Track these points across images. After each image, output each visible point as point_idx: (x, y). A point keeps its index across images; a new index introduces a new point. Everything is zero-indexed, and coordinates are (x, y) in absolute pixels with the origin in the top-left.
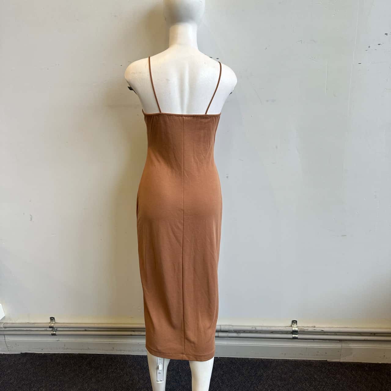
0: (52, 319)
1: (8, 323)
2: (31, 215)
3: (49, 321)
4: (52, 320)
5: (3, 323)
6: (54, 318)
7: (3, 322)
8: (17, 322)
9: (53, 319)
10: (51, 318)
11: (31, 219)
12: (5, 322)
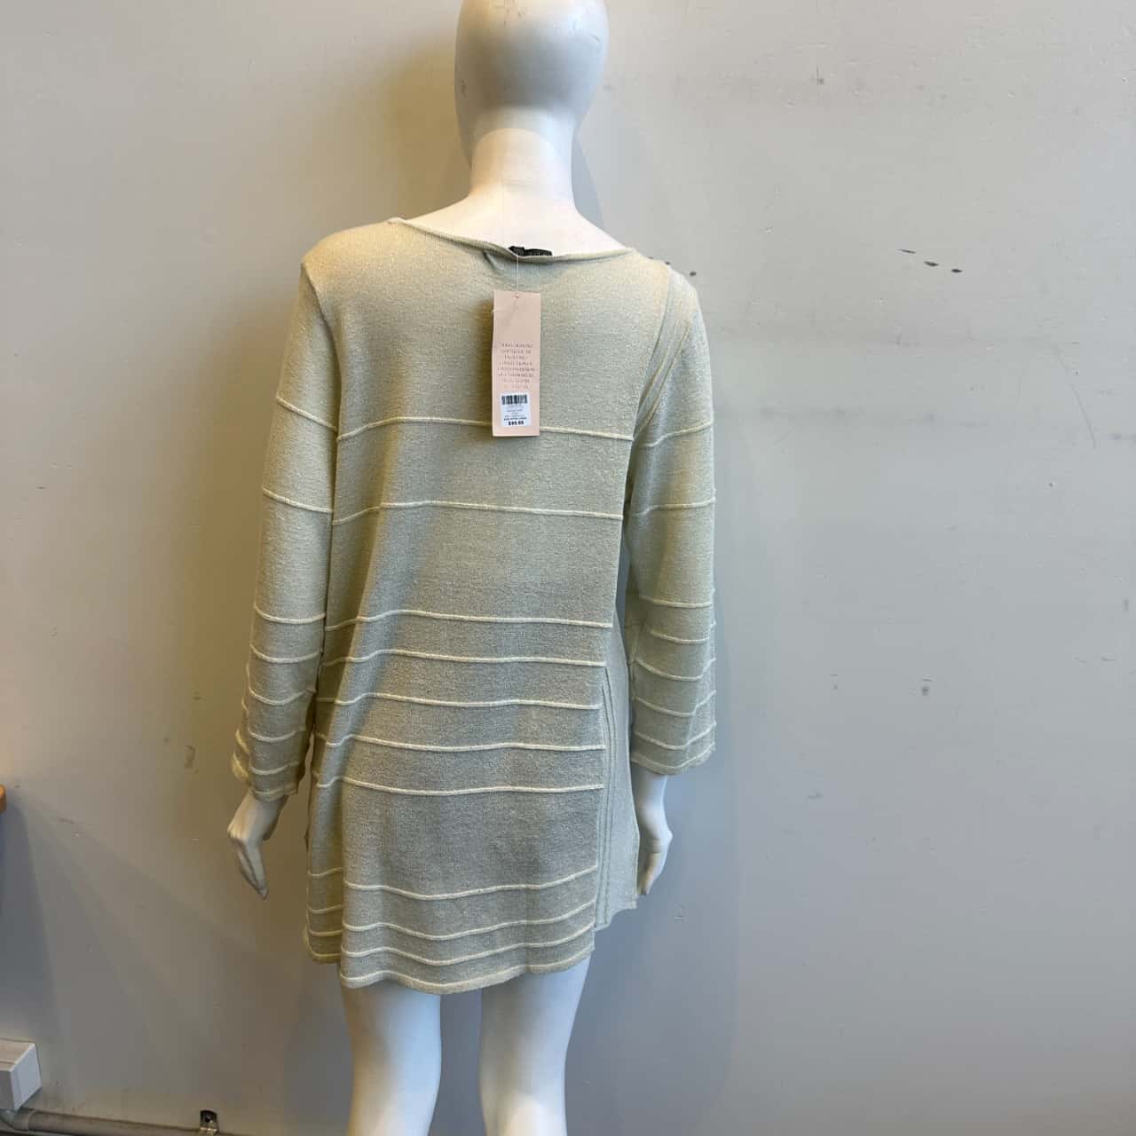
0: (207, 1116)
1: (46, 1114)
2: (191, 748)
3: (195, 1121)
4: (208, 1121)
5: (31, 1110)
6: (213, 1116)
7: (31, 1107)
8: (80, 1114)
9: (209, 1118)
10: (204, 1113)
11: (190, 762)
12: (39, 1107)
